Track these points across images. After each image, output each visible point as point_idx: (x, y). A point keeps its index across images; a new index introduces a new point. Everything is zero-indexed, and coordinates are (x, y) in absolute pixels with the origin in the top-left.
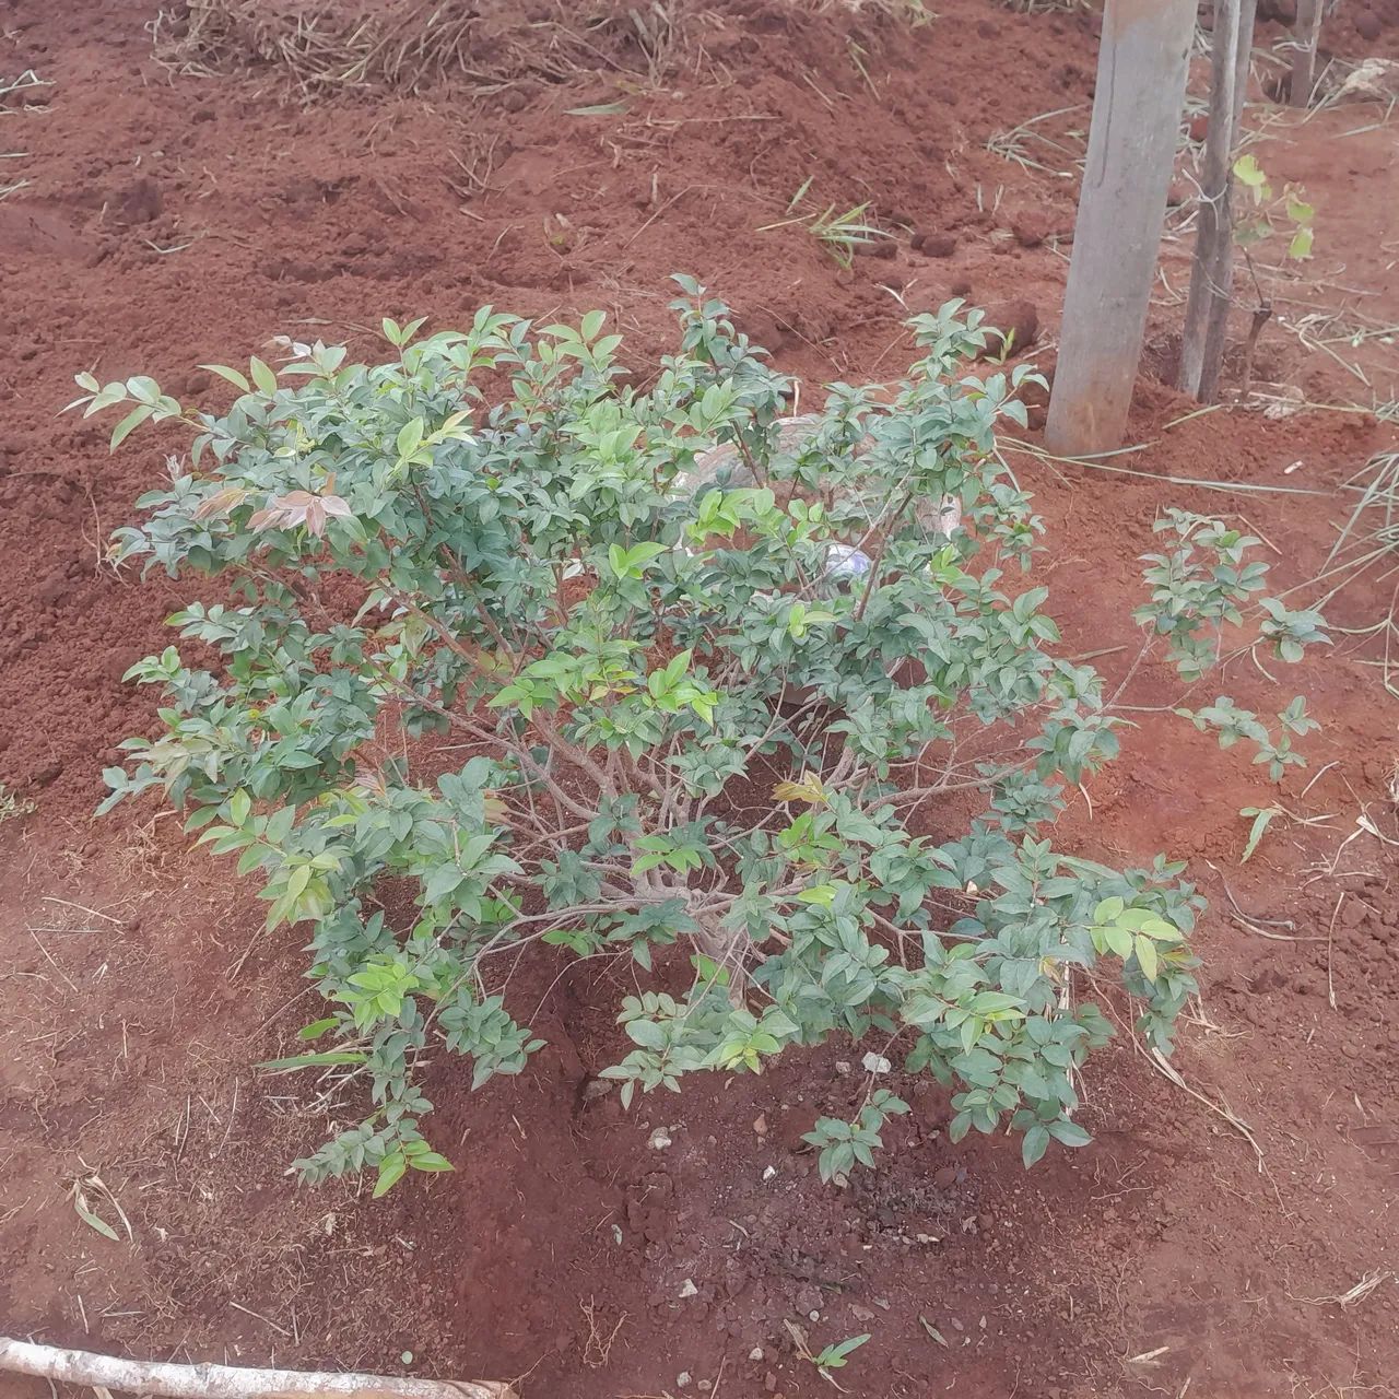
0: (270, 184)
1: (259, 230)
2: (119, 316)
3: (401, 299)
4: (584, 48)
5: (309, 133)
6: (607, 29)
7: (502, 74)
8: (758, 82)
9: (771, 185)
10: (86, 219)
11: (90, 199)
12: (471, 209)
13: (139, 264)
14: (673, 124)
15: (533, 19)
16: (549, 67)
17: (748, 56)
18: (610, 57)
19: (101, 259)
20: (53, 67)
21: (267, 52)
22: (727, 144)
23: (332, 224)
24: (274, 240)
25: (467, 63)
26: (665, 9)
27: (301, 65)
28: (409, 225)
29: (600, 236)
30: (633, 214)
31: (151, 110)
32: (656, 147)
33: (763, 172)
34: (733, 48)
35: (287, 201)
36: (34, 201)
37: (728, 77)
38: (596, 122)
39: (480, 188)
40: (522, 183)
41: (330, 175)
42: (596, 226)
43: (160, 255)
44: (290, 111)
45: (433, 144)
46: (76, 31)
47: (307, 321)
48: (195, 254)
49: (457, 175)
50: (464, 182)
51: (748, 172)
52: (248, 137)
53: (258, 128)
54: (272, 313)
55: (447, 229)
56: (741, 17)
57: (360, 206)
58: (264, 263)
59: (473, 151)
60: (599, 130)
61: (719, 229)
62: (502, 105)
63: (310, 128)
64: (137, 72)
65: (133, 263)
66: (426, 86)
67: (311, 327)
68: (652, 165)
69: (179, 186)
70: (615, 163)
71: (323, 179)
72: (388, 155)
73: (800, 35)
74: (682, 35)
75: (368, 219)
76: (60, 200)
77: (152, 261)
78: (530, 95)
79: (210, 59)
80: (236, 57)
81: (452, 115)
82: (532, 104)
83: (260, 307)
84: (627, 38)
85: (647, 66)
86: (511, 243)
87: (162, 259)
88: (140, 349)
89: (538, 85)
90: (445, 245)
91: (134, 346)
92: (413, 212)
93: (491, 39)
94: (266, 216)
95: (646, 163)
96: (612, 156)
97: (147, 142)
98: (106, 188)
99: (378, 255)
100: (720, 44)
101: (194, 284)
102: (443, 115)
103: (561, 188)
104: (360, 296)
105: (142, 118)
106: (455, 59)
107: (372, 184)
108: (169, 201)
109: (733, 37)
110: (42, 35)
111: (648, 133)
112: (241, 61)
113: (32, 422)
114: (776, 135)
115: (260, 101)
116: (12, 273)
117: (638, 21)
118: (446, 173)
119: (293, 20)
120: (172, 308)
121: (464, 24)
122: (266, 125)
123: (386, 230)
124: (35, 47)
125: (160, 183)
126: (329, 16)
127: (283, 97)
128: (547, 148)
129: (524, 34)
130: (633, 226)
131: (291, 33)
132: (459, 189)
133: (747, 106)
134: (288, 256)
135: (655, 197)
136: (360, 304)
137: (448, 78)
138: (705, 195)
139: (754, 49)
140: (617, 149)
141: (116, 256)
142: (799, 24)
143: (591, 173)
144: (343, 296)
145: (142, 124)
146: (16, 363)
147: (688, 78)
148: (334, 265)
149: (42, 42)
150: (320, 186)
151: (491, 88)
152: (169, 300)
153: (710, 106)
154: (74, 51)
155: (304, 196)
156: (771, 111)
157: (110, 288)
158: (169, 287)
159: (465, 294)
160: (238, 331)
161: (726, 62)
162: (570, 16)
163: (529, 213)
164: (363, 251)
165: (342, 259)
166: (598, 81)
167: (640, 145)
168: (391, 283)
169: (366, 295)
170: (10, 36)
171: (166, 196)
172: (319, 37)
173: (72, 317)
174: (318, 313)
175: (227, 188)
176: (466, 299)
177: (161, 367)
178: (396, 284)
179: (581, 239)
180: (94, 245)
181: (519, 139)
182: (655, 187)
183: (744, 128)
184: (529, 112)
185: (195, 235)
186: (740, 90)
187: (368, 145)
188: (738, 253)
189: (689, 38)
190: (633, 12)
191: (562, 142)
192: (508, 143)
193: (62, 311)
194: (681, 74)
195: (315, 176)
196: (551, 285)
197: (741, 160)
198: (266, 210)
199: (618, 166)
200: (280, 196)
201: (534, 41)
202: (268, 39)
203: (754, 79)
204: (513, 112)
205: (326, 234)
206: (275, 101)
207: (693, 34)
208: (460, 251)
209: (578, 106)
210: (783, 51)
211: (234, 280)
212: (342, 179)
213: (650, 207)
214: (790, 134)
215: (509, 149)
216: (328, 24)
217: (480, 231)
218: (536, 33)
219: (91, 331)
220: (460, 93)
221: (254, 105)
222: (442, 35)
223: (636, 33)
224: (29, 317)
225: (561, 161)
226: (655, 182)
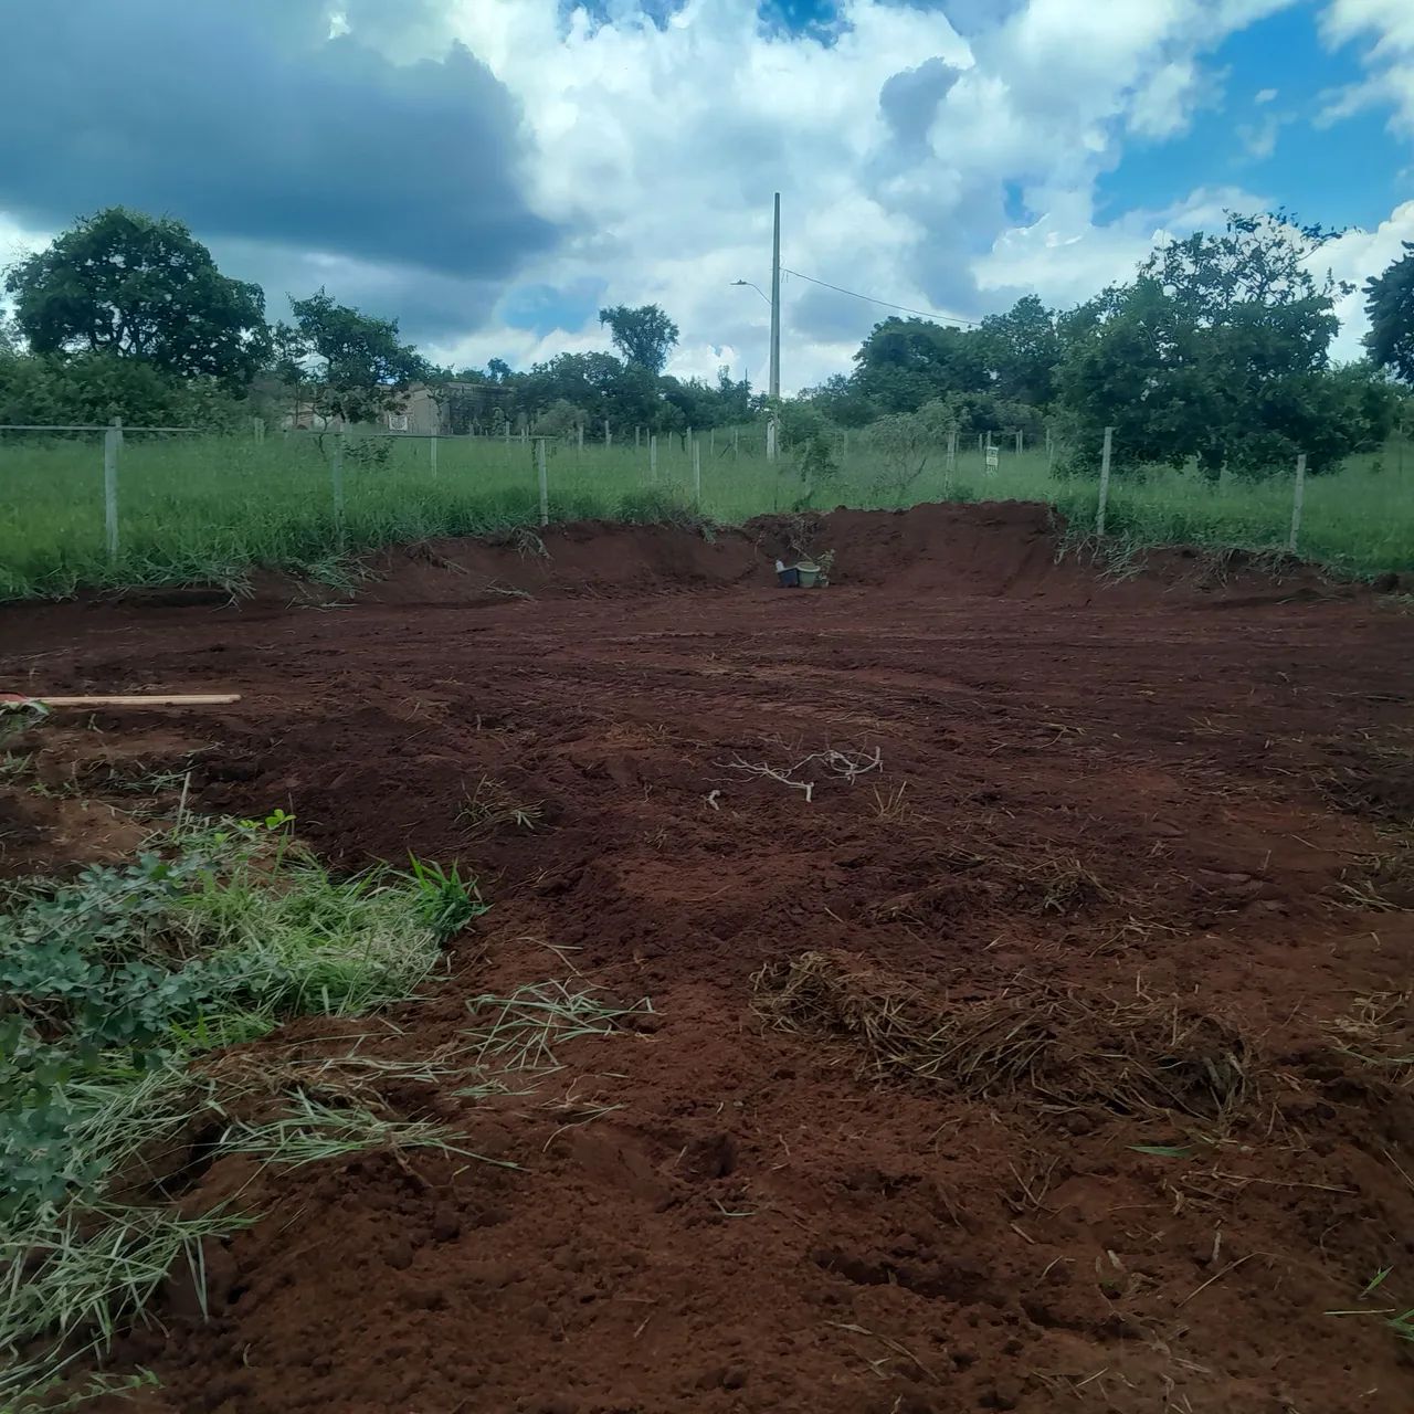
0: (838, 1169)
1: (819, 1214)
2: (676, 1278)
3: (944, 1324)
4: (1153, 1084)
5: (876, 1112)
6: (1179, 1069)
7: (1069, 1094)
8: (1333, 1150)
9: (1344, 1263)
10: (664, 1158)
11: (673, 1139)
12: (1020, 1225)
13: (704, 1222)
14: (1240, 1180)
15: (1105, 1047)
16: (1117, 1097)
17: (1323, 1121)
18: (1179, 1097)
19: (670, 1205)
20: (667, 998)
21: (851, 1022)
22: (1297, 1211)
23: (886, 1218)
24: (831, 1226)
25: (1037, 1079)
26: (1240, 1061)
27: (879, 1043)
28: (960, 1236)
29: (1154, 1286)
30: (1191, 1270)
31: (742, 1058)
32: (1221, 1201)
33: (1334, 1246)
34: (1308, 1111)
35: (850, 1187)
36: (624, 1128)
37: (1302, 1140)
38: (1159, 1163)
39: (1034, 1205)
40: (1076, 1210)
41: (894, 1170)
42: (1149, 1274)
43: (724, 1217)
44: (863, 1085)
45: (994, 1154)
46: (691, 968)
47: (849, 1327)
48: (755, 1224)
49: (1014, 1189)
50: (1018, 1196)
51: (1317, 1243)
52: (820, 1103)
53: (831, 1096)
54: (816, 1309)
55: (995, 1247)
56: (1318, 1081)
57: (918, 1208)
58: (817, 1248)
59: (1032, 1168)
60: (1163, 1172)
61: (1282, 1303)
62: (1066, 1125)
63: (879, 1107)
64: (736, 1019)
65: (699, 1220)
66: (994, 1093)
67: (852, 1335)
68: (1215, 1220)
69: (755, 1149)
70: (1177, 1209)
71: (888, 1173)
72: (950, 1158)
73: (1381, 1108)
74: (1255, 1088)
75: (922, 1221)
76: (646, 1132)
77: (716, 1221)
78: (1097, 1122)
79: (797, 1015)
80: (823, 1018)
81: (1017, 1128)
82: (1098, 1131)
83: (806, 1299)
84: (1198, 1082)
85: (1217, 1113)
86: (1059, 1276)
87: (725, 1222)
88: (686, 1318)
89: (1104, 1114)
90: (992, 1264)
91: (683, 1313)
92: (966, 1221)
93: (1064, 1062)
94: (829, 1201)
95: (1209, 1216)
96: (1173, 1202)
97: (731, 1088)
98: (689, 1134)
99: (925, 1261)
100: (1294, 1106)
101: (751, 1260)
102: (1008, 1126)
103: (1116, 1223)
104: (904, 1311)
105: (732, 1065)
106: (1026, 1073)
107: (933, 1188)
108: (742, 1161)
109: (1309, 1100)
110: (663, 967)
111: (1213, 1185)
112: (825, 1023)
113: (573, 1375)
114: (1350, 1211)
115: (837, 1069)
116: (592, 1204)
117: (1212, 1069)
118: (1004, 1186)
119: (880, 1002)
120: (726, 1281)
121: (1041, 1043)
122: (839, 1094)
123: (936, 1235)
124: (655, 975)
125: (739, 1142)
126: (913, 1005)
127: (860, 1070)
128: (1105, 1177)
129: (1096, 1060)
130: (1189, 1283)
131: (877, 1013)
132: (1013, 1203)
133: (1320, 1175)
134: (841, 1245)
135: (1215, 1257)
136: (903, 1320)
137: (1017, 1089)
138: (1270, 1264)
139: (1330, 1115)
140: (1179, 1196)
141: (685, 1207)
142: (1381, 1097)
143: (1150, 1213)
144: (887, 1307)
145: (730, 1070)
146: (574, 1304)
147: (1259, 1133)
148: (882, 1264)
149: (662, 972)
150: (882, 1178)
151: (1057, 1107)
152: (725, 1273)
153: (1280, 1167)
154: (687, 987)
155: (866, 1185)
156: (1346, 1183)
157: (673, 1241)
158: (726, 1258)
159: (1012, 1338)
160: (781, 1322)
161: (1301, 1125)
162: (1143, 1051)
163: (1079, 1242)
164: (911, 1254)
165: (890, 1259)
166: (1165, 1119)
167: (1204, 1197)
168: (938, 1304)
169: (910, 1311)
170: (637, 962)
171: (741, 1156)
172: (901, 1022)
173: (635, 1267)
174: (860, 1320)
175: (798, 1164)
176: (1011, 1343)
177: (703, 1344)
178: (940, 1307)
179: (1134, 1286)
180: (666, 1189)
181: (1080, 1162)
182: (1217, 1247)
183: (1316, 1197)
184: (1092, 1138)
185: (760, 1203)
186: (1314, 1157)
187: (932, 1142)
188: (1303, 1334)
189: (1262, 1093)
190: (1207, 1060)
191: (1122, 1176)
192: (1068, 1166)
193: (626, 1259)
194: (1252, 1127)
195: (879, 1168)
196: (1095, 1333)
197: (1311, 1230)
198: (830, 1195)
199: (1179, 1213)
200: (844, 1182)
201: (1104, 1070)
202: (855, 1013)
203: (1329, 1146)
204: (1076, 1134)
205: (880, 1228)
206: (850, 1072)
207: (1266, 1090)
208: (1005, 1272)
209: (1144, 1143)
210: (1362, 1123)
211: (788, 1265)
212: (903, 1177)
213: (1209, 1266)
214: (1367, 1212)
215: (1067, 1173)
216: (911, 1011)
217: (1030, 1255)
218: (1108, 1062)
219: (649, 1288)
220: (1026, 1106)
221: (830, 1072)
222: (1018, 1051)
223: (1208, 1078)
224: (596, 1257)
225: (1119, 1195)
226: (1218, 1241)
